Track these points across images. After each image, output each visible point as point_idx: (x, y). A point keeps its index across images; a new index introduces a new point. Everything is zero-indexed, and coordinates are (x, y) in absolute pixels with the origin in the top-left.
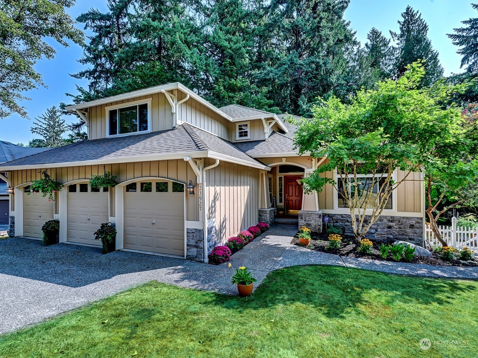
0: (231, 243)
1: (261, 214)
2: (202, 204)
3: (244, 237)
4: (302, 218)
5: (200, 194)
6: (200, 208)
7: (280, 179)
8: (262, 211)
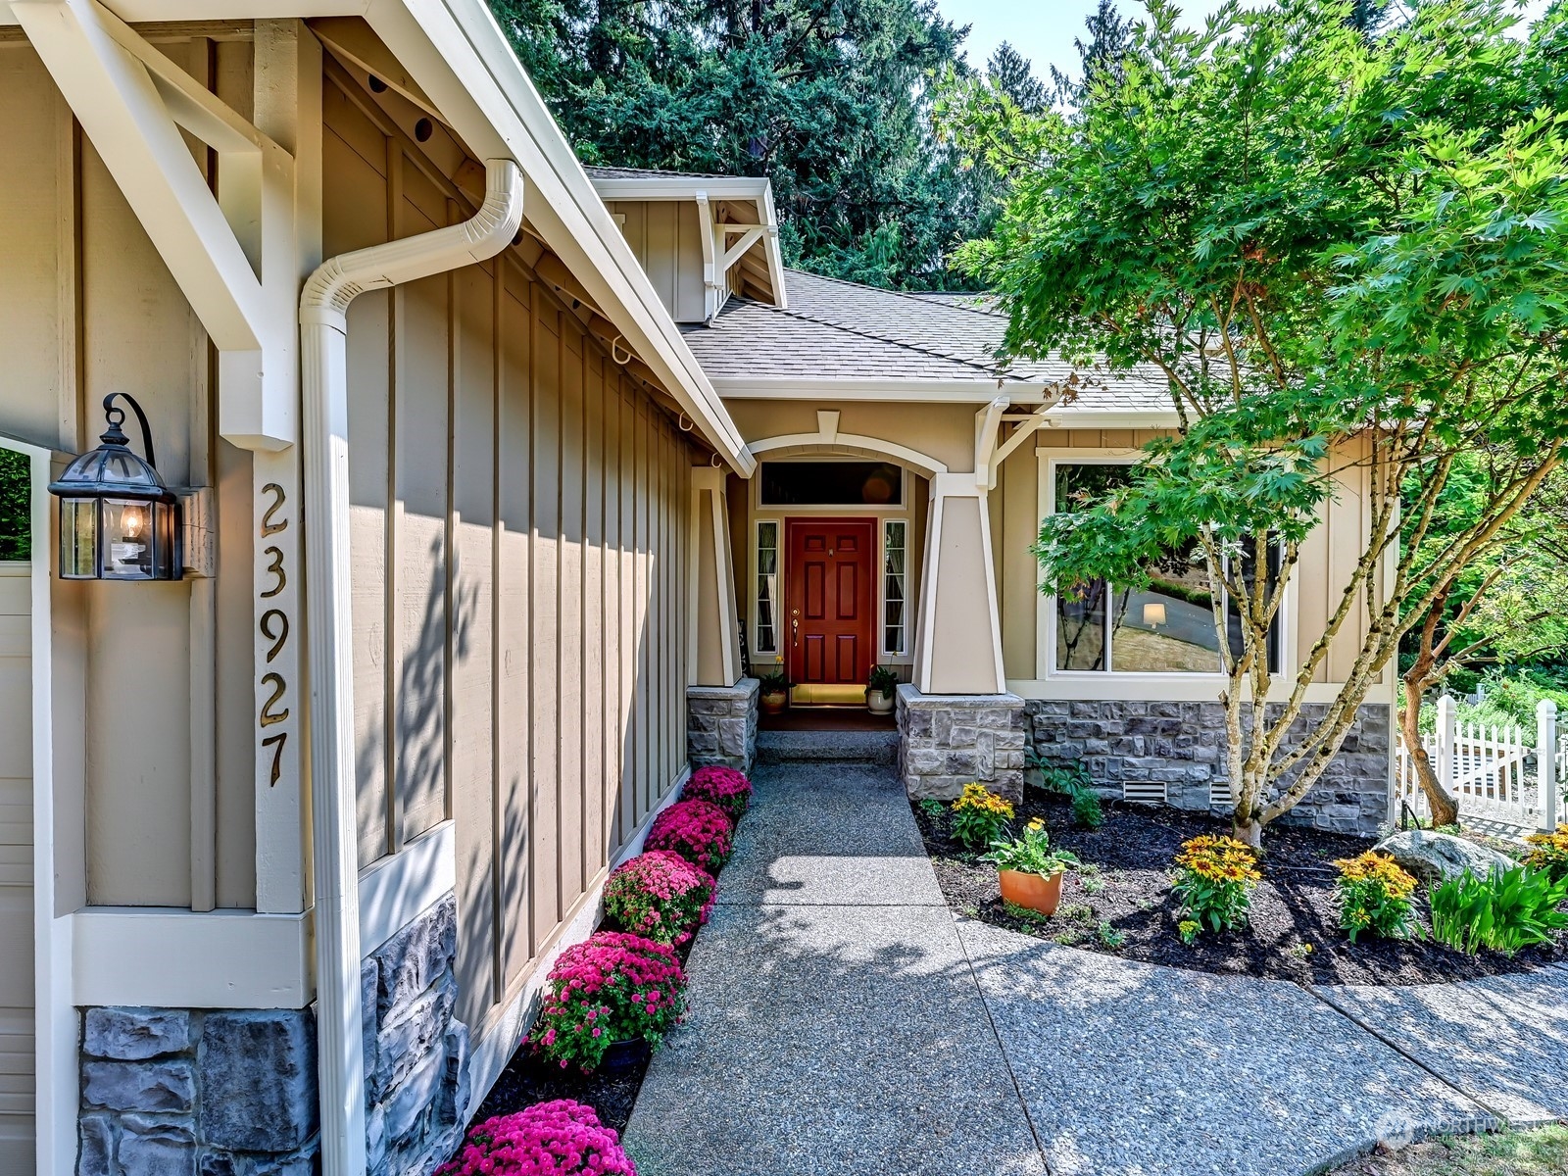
0: (588, 1011)
1: (703, 715)
2: (290, 699)
3: (656, 903)
4: (926, 732)
5: (264, 580)
6: (264, 756)
7: (767, 530)
8: (709, 703)
